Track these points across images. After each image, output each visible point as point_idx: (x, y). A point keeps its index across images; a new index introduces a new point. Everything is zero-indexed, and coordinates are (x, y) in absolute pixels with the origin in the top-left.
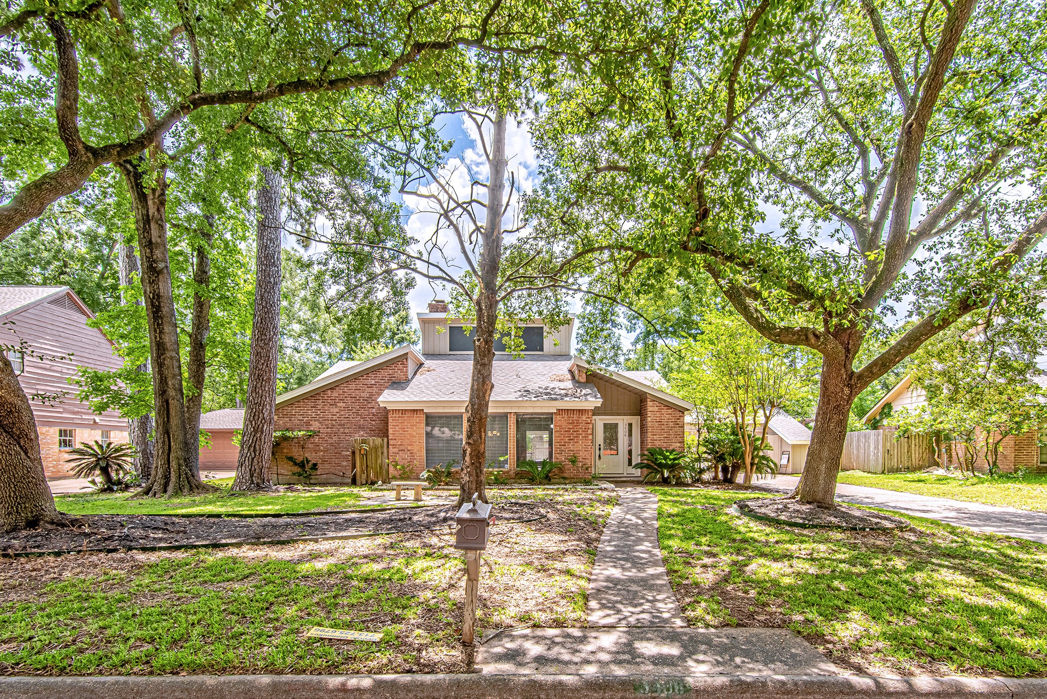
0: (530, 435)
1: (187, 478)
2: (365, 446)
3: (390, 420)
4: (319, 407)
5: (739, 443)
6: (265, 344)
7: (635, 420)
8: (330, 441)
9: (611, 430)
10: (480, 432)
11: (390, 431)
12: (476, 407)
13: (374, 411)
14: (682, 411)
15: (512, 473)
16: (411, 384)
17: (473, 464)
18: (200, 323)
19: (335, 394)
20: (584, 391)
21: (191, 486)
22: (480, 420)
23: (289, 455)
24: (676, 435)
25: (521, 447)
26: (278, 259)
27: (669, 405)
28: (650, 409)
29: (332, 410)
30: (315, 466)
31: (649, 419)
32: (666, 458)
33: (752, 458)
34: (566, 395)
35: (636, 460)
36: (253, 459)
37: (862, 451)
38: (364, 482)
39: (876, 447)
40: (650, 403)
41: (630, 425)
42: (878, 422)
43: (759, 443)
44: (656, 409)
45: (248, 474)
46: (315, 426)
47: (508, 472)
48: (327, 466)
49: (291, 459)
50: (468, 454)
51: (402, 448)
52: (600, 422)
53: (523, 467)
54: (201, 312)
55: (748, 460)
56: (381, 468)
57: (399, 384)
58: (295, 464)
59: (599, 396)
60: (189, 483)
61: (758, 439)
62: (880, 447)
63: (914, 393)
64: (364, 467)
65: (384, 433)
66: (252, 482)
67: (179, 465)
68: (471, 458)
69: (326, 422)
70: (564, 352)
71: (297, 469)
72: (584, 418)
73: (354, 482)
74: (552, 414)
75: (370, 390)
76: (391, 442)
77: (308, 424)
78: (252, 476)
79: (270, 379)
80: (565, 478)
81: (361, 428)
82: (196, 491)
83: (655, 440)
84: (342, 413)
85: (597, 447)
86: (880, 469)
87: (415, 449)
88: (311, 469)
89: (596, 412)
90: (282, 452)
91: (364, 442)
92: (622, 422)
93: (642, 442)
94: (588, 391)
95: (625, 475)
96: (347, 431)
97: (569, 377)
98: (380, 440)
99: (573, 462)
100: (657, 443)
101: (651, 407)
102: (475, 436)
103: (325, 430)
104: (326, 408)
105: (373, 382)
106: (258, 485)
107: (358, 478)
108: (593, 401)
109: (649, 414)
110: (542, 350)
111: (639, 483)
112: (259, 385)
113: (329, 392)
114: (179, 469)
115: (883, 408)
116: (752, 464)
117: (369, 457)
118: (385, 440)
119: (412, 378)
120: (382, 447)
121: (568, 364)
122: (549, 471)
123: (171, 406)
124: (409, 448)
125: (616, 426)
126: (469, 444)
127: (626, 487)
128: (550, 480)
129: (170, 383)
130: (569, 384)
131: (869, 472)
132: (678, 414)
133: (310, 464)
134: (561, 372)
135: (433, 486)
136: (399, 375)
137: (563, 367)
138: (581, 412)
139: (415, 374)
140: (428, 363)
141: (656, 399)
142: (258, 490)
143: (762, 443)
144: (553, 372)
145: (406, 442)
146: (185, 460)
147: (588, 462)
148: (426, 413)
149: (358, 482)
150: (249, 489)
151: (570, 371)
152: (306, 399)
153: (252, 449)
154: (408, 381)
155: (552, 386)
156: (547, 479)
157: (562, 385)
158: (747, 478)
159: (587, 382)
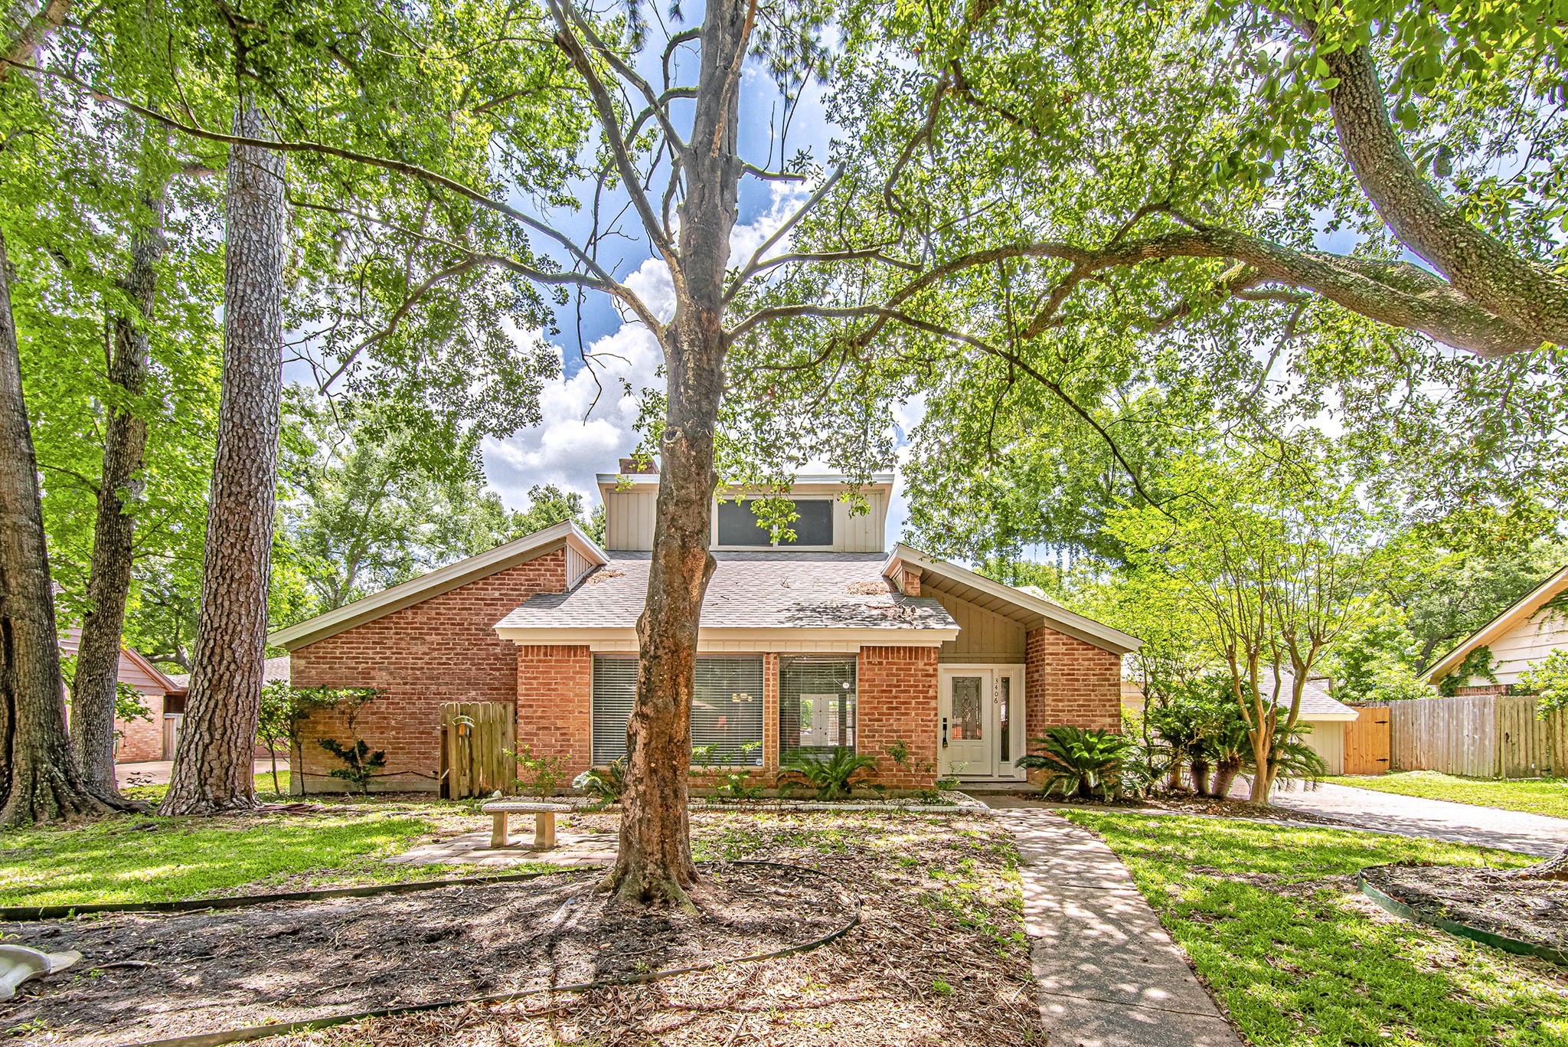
0: (808, 701)
1: (54, 789)
2: (467, 721)
3: (521, 667)
4: (389, 643)
5: (1240, 717)
6: (238, 504)
7: (1016, 672)
8: (410, 709)
9: (967, 692)
10: (675, 684)
11: (521, 689)
12: (662, 616)
13: (498, 650)
14: (1115, 652)
15: (770, 775)
16: (572, 598)
17: (654, 771)
18: (119, 466)
19: (421, 618)
20: (918, 612)
21: (61, 807)
22: (675, 652)
23: (328, 737)
24: (1104, 700)
25: (789, 722)
26: (271, 328)
27: (1089, 643)
28: (1050, 649)
29: (414, 649)
30: (378, 759)
31: (1048, 669)
32: (1090, 748)
33: (1272, 749)
34: (884, 617)
35: (1018, 748)
36: (206, 747)
37: (1442, 735)
38: (465, 793)
39: (1479, 728)
40: (1049, 638)
41: (1006, 681)
42: (1457, 681)
43: (1284, 719)
44: (1062, 649)
45: (195, 780)
46: (380, 679)
47: (762, 774)
48: (402, 757)
49: (330, 745)
50: (639, 746)
51: (544, 723)
52: (946, 674)
53: (792, 762)
54: (122, 444)
55: (1262, 754)
56: (500, 763)
57: (546, 597)
58: (339, 753)
59: (950, 619)
60: (57, 799)
61: (1281, 712)
62: (1489, 729)
63: (1546, 628)
64: (466, 762)
65: (509, 692)
66: (203, 797)
67: (35, 761)
68: (649, 756)
69: (403, 673)
70: (871, 545)
71: (342, 765)
72: (921, 664)
73: (445, 793)
74: (854, 656)
75: (490, 610)
76: (522, 712)
77: (366, 675)
78: (202, 783)
79: (249, 578)
80: (880, 787)
81: (472, 684)
82: (72, 816)
83: (1058, 711)
84: (435, 654)
85: (941, 724)
86: (1489, 769)
87: (572, 725)
88: (371, 763)
89: (947, 653)
90: (314, 731)
91: (465, 711)
92: (989, 675)
93: (1031, 715)
94: (928, 611)
95: (996, 778)
96: (443, 689)
97: (887, 587)
98: (499, 707)
99: (899, 756)
100: (1064, 717)
101: (1052, 646)
102: (661, 698)
103: (401, 688)
104: (403, 645)
105: (497, 594)
106: (217, 802)
107: (453, 784)
108: (943, 630)
109: (1048, 659)
110: (830, 542)
111: (1030, 796)
112: (223, 590)
113: (410, 613)
114: (35, 769)
115: (1470, 655)
116: (1271, 762)
117: (476, 742)
118: (511, 707)
119: (575, 589)
120: (504, 722)
121: (883, 566)
122: (849, 774)
123: (15, 633)
124: (559, 723)
125: (977, 683)
126: (642, 716)
127: (1008, 806)
128: (849, 791)
129: (13, 582)
130: (887, 599)
131: (1461, 776)
132: (1108, 660)
133: (369, 755)
134: (870, 580)
135: (604, 803)
136: (547, 580)
137: (872, 572)
138: (914, 652)
139: (584, 581)
140: (613, 564)
141: (1061, 628)
142: (218, 813)
143: (1290, 720)
144: (854, 579)
145: (552, 712)
146: (52, 749)
147: (929, 754)
148: (595, 654)
149: (453, 793)
150: (193, 812)
151: (886, 577)
152: (364, 626)
153: (205, 726)
154: (565, 593)
155: (852, 601)
156: (845, 790)
157: (873, 601)
158: (1258, 789)
159: (924, 595)
